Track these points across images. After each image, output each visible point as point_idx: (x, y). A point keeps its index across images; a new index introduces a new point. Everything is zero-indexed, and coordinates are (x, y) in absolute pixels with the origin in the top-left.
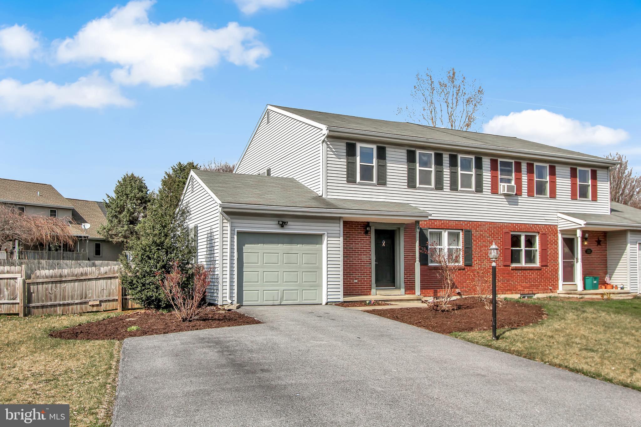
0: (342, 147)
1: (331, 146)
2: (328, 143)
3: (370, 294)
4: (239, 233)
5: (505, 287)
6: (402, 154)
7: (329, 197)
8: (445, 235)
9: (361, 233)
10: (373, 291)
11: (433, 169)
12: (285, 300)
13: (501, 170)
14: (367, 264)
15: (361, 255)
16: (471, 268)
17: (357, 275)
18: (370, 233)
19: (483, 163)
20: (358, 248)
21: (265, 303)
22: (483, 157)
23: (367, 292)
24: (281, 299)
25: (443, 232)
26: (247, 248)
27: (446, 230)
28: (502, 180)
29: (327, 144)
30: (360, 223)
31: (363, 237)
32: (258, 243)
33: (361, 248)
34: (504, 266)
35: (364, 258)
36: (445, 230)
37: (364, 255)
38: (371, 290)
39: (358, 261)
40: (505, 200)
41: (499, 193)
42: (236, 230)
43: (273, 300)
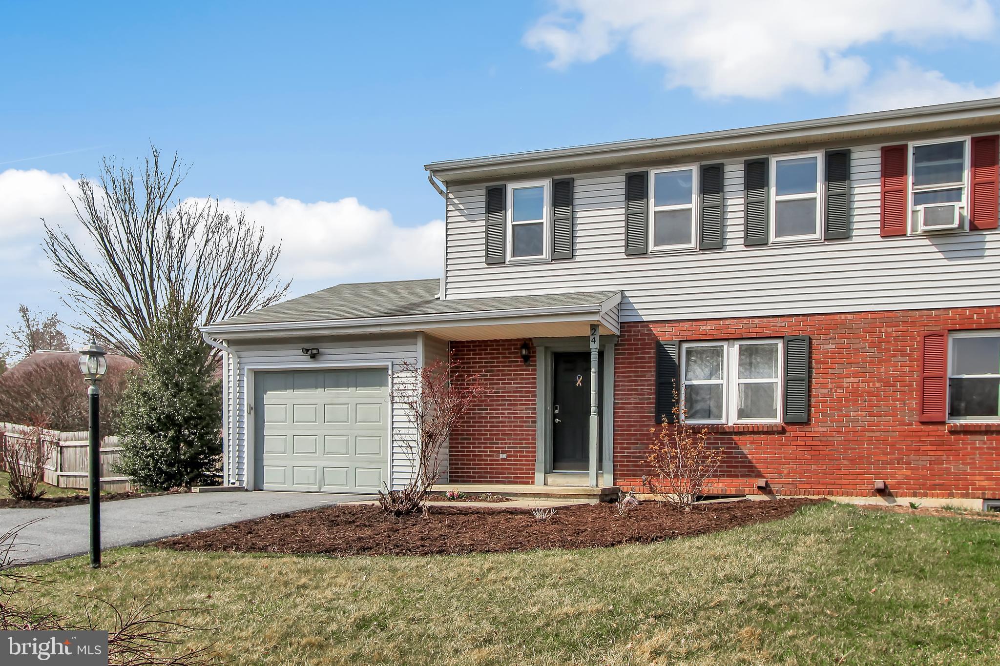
0: (479, 197)
1: (456, 201)
2: (451, 196)
3: (533, 483)
5: (925, 477)
7: (449, 298)
8: (732, 353)
9: (517, 362)
10: (539, 476)
11: (694, 205)
12: (328, 485)
13: (916, 172)
14: (528, 422)
15: (517, 405)
16: (809, 430)
17: (506, 443)
18: (535, 361)
19: (853, 163)
20: (510, 392)
21: (296, 487)
22: (852, 148)
23: (526, 478)
24: (320, 482)
25: (725, 347)
26: (270, 397)
27: (736, 342)
28: (920, 198)
29: (448, 199)
30: (513, 343)
31: (521, 370)
32: (286, 389)
33: (514, 392)
34: (923, 423)
35: (522, 411)
36: (731, 341)
37: (521, 405)
38: (534, 474)
39: (509, 418)
40: (934, 249)
41: (909, 232)
42: (246, 368)
43: (309, 484)
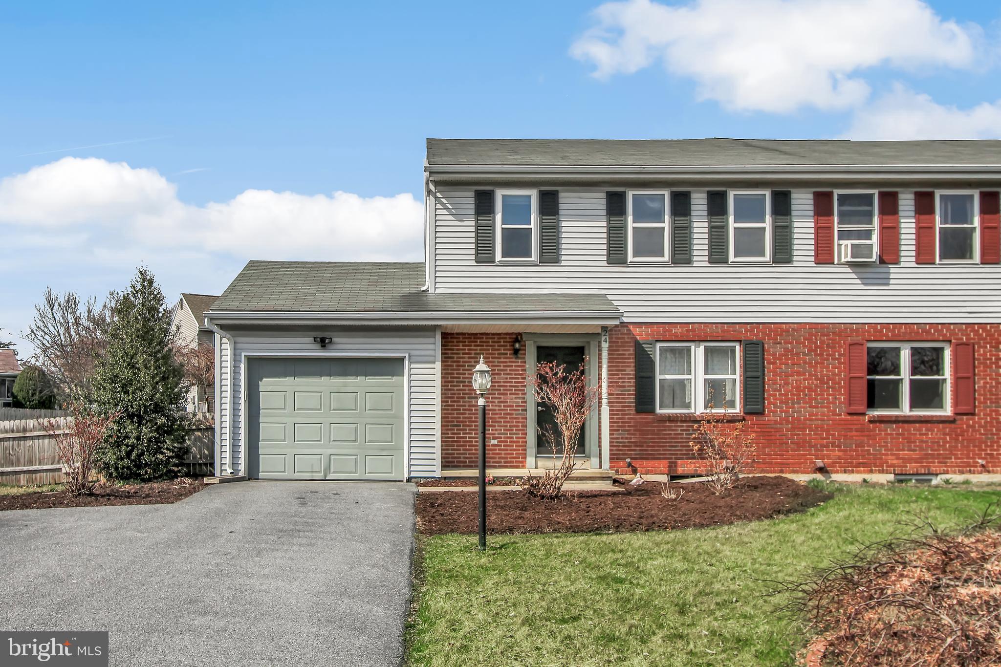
0: (468, 200)
1: (444, 200)
2: (438, 195)
3: (523, 467)
4: (250, 360)
5: (852, 457)
6: (598, 200)
7: (438, 291)
8: (698, 353)
9: (506, 354)
10: (530, 460)
11: (666, 224)
12: (334, 472)
13: (841, 215)
14: (519, 410)
15: (506, 394)
16: (763, 418)
17: (496, 430)
18: (525, 354)
19: (793, 202)
20: (500, 382)
21: (297, 475)
22: (792, 190)
23: (517, 462)
24: (325, 470)
25: (693, 348)
26: (266, 384)
27: (701, 343)
28: (843, 235)
29: (436, 197)
30: (502, 336)
31: (510, 362)
32: (285, 376)
33: (504, 382)
34: (850, 414)
35: (511, 399)
36: (697, 343)
37: (511, 394)
38: (525, 458)
39: (500, 406)
40: (854, 276)
41: (836, 261)
42: (243, 354)
43: (312, 472)
